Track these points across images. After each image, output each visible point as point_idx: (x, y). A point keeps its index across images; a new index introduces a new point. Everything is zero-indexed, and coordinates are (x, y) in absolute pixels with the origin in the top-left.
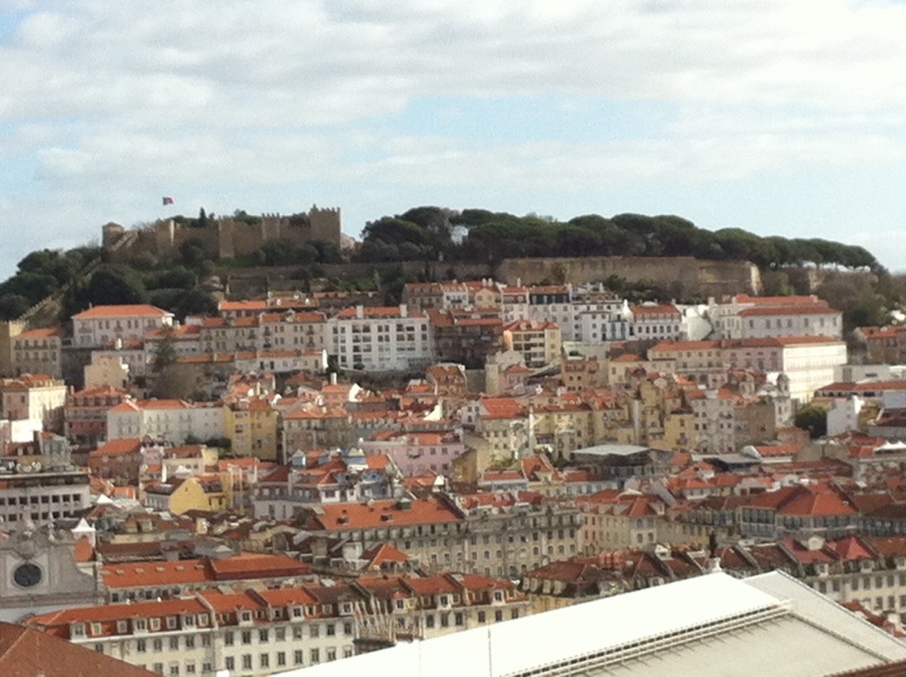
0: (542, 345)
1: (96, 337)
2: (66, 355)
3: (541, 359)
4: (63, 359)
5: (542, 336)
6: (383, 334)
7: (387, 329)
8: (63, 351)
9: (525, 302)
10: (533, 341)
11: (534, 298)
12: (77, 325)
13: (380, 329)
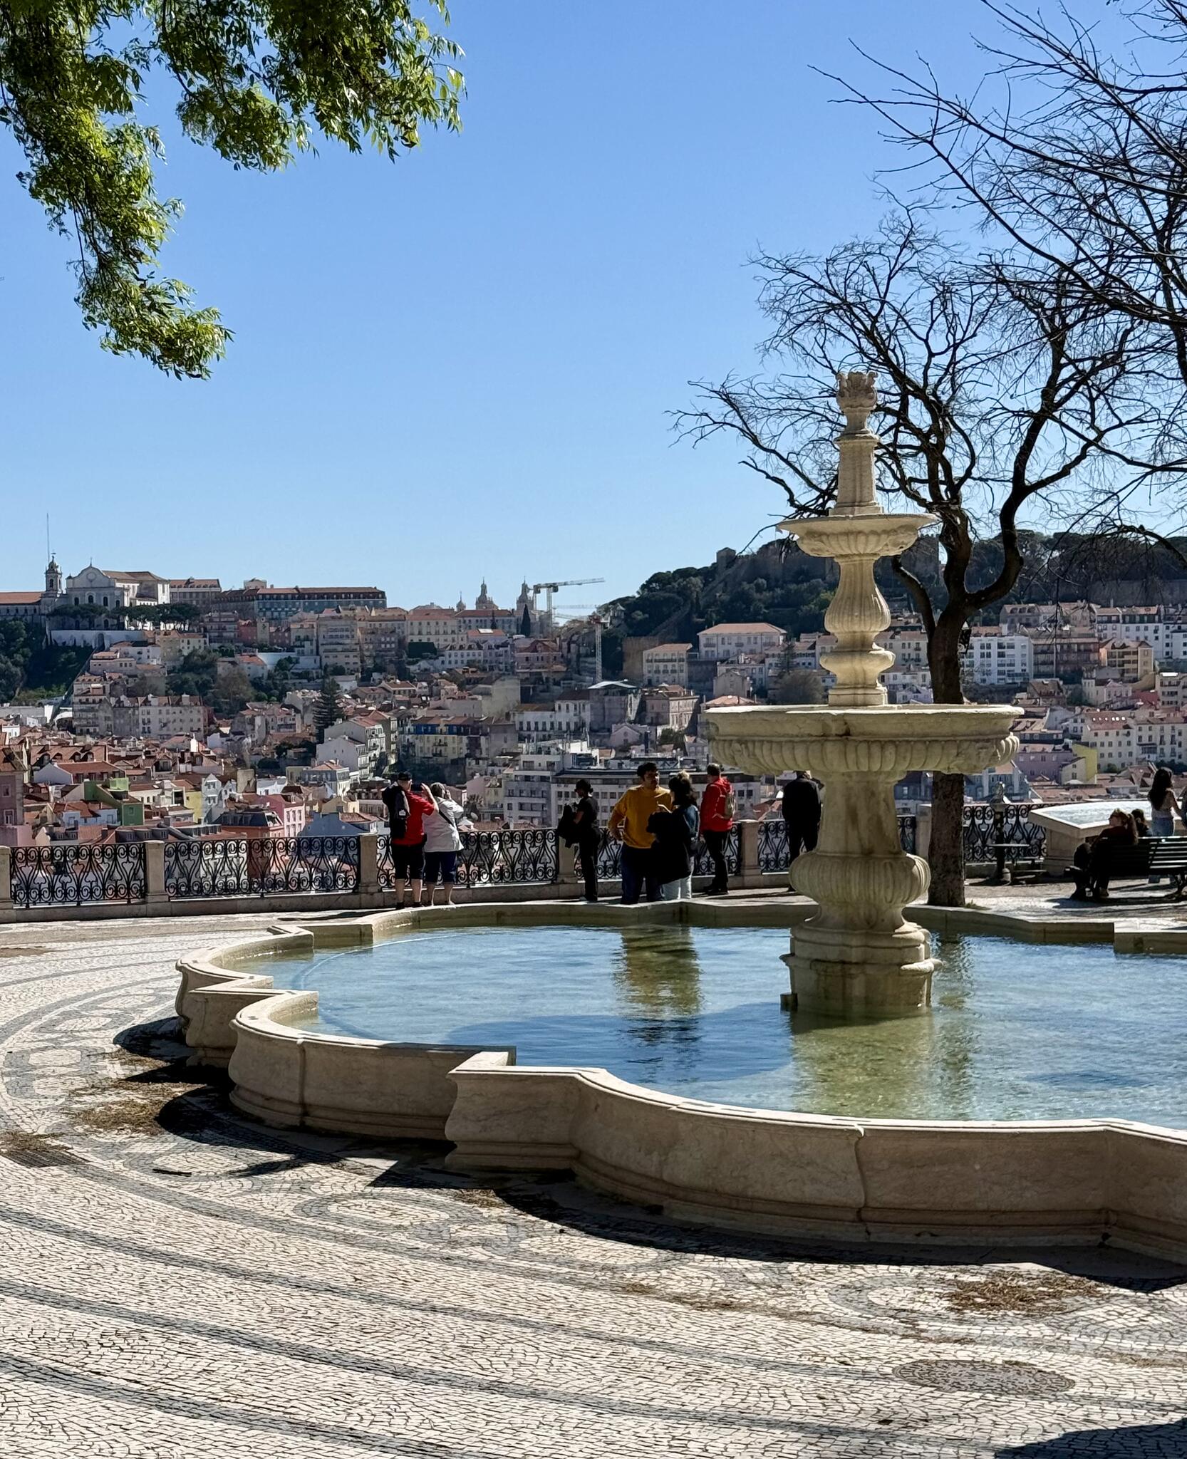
0: (1136, 662)
1: (720, 651)
2: (693, 668)
3: (1134, 675)
4: (690, 672)
5: (1136, 653)
6: (986, 651)
7: (989, 647)
8: (690, 663)
9: (1118, 621)
10: (1126, 658)
11: (1127, 619)
12: (703, 641)
13: (982, 647)
